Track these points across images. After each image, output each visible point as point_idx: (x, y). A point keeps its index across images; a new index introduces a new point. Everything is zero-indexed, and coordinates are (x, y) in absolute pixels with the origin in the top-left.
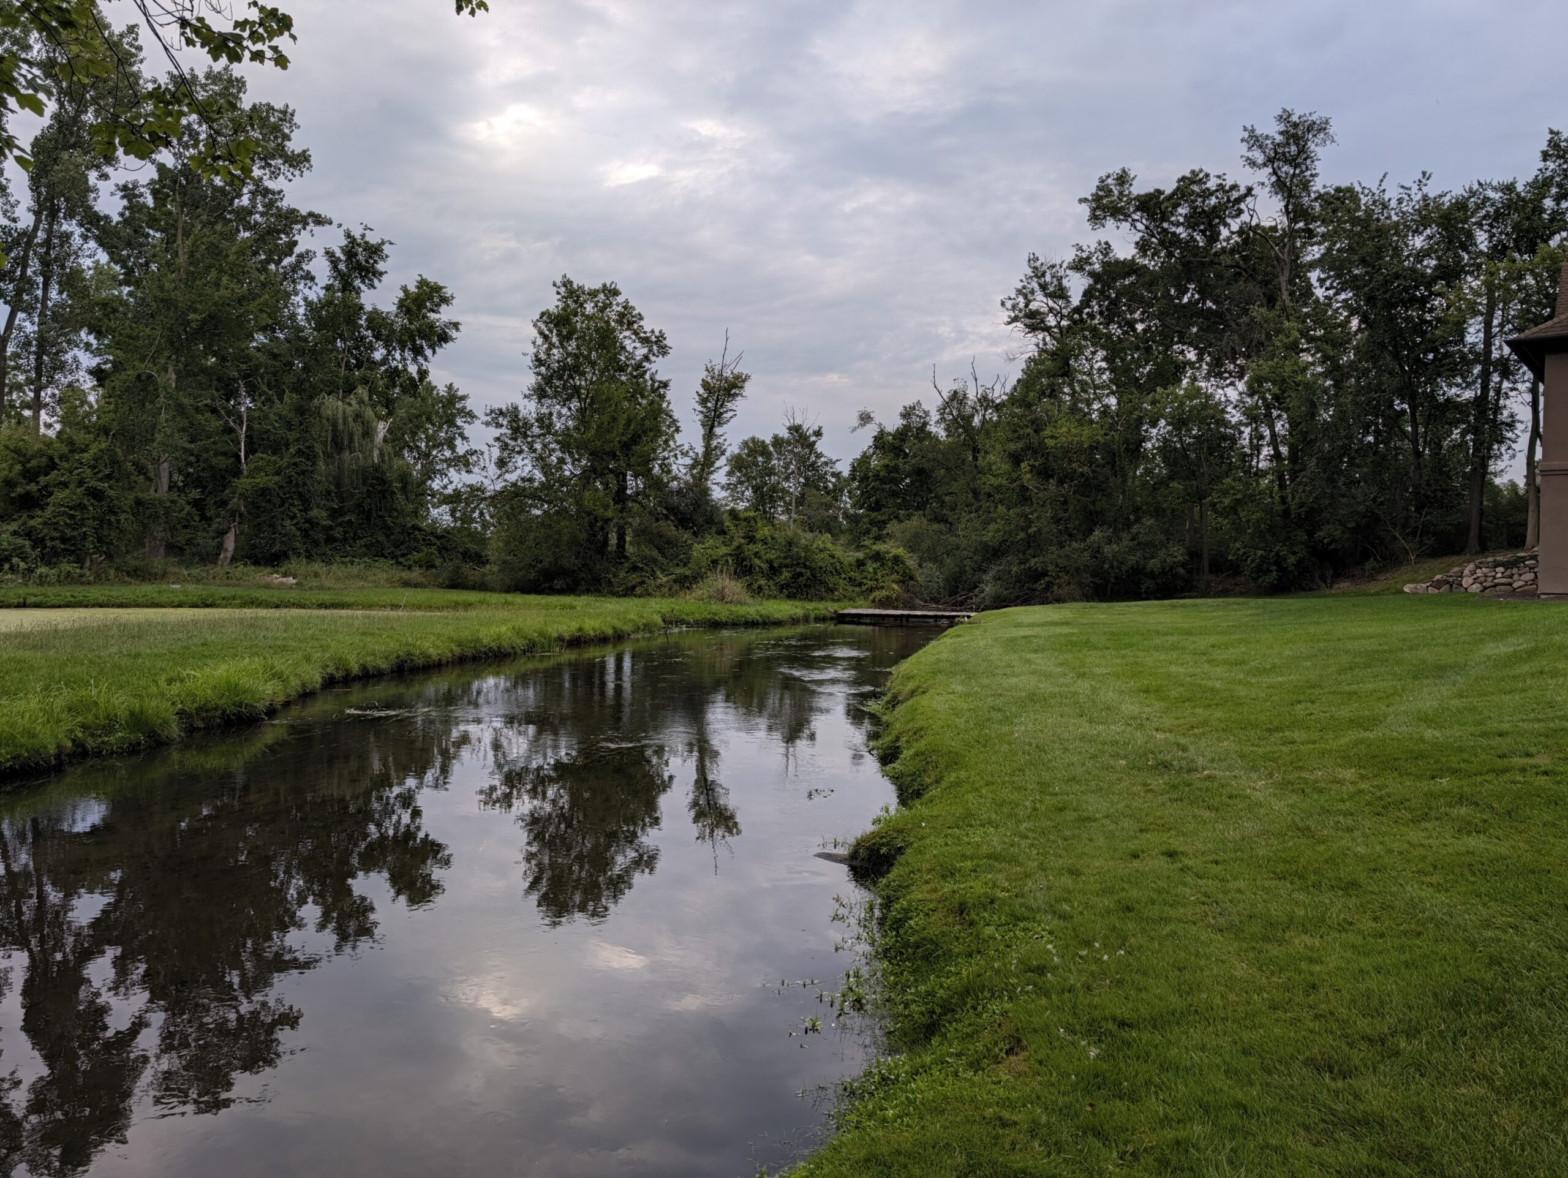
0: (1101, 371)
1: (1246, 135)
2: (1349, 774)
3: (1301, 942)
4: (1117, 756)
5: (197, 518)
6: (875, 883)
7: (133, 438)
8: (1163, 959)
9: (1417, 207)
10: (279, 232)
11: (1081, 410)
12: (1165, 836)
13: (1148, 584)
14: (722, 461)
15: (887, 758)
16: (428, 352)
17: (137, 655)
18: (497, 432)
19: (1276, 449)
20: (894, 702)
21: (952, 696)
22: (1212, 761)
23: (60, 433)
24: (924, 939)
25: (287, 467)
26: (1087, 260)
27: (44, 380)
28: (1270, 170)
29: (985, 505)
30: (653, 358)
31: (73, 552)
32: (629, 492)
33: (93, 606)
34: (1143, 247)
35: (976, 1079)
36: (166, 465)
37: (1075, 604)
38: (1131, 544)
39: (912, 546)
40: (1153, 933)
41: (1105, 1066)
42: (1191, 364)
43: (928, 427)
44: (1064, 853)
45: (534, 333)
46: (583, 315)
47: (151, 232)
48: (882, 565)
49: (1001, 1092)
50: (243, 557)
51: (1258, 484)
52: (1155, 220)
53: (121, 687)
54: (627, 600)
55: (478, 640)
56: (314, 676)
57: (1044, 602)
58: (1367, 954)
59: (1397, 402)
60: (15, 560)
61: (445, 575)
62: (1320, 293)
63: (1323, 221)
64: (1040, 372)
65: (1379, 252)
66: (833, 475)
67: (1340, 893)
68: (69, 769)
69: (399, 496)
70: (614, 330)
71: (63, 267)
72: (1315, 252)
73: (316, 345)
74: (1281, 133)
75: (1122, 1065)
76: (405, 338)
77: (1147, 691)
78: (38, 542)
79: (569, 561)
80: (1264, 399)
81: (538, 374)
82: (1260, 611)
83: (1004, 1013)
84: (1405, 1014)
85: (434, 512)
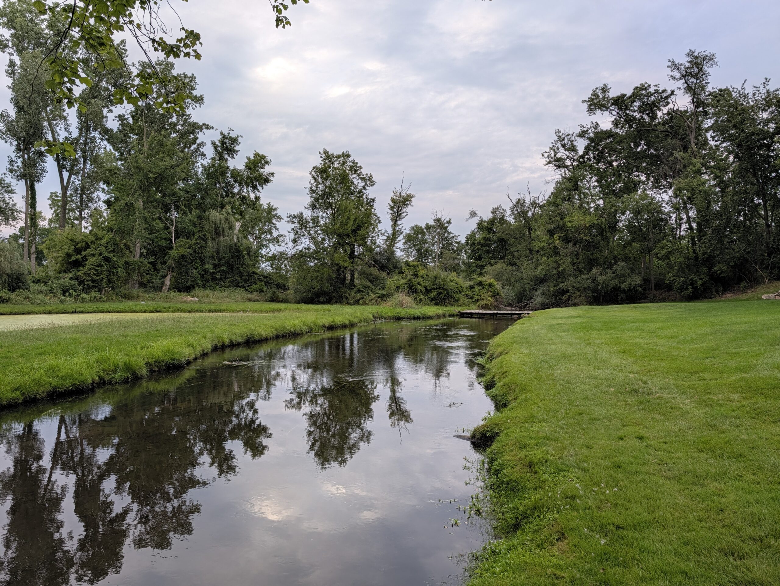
0: (595, 187)
1: (670, 64)
2: (736, 396)
3: (713, 486)
4: (609, 386)
5: (152, 270)
6: (484, 451)
7: (124, 233)
8: (639, 494)
9: (764, 97)
10: (189, 133)
11: (585, 207)
12: (637, 428)
13: (621, 296)
14: (401, 237)
15: (489, 387)
16: (260, 188)
17: (127, 336)
18: (292, 226)
19: (690, 225)
20: (491, 358)
21: (521, 355)
22: (661, 389)
23: (91, 231)
24: (511, 480)
25: (194, 245)
26: (586, 132)
27: (84, 206)
28: (684, 81)
29: (536, 256)
30: (367, 188)
31: (97, 287)
32: (356, 254)
33: (106, 312)
34: (616, 123)
35: (541, 553)
36: (138, 245)
37: (584, 307)
38: (612, 275)
39: (498, 278)
40: (632, 480)
41: (609, 549)
42: (643, 182)
43: (505, 218)
44: (583, 437)
45: (310, 177)
46: (333, 167)
47: (132, 135)
48: (483, 288)
49: (555, 561)
50: (174, 288)
51: (680, 243)
52: (622, 110)
53: (120, 351)
54: (355, 306)
55: (285, 327)
56: (208, 346)
57: (567, 306)
58: (750, 493)
59: (756, 199)
60: (71, 291)
61: (269, 295)
62: (712, 143)
63: (712, 106)
64: (563, 189)
65: (743, 122)
66: (456, 243)
67: (734, 460)
68: (97, 390)
69: (247, 258)
70: (348, 174)
71: (92, 154)
72: (709, 123)
73: (207, 186)
74: (689, 62)
75: (619, 549)
76: (249, 181)
77: (624, 352)
78: (81, 282)
79: (328, 288)
80: (683, 199)
81: (312, 197)
82: (683, 310)
83: (555, 520)
84: (773, 526)
85: (263, 265)
